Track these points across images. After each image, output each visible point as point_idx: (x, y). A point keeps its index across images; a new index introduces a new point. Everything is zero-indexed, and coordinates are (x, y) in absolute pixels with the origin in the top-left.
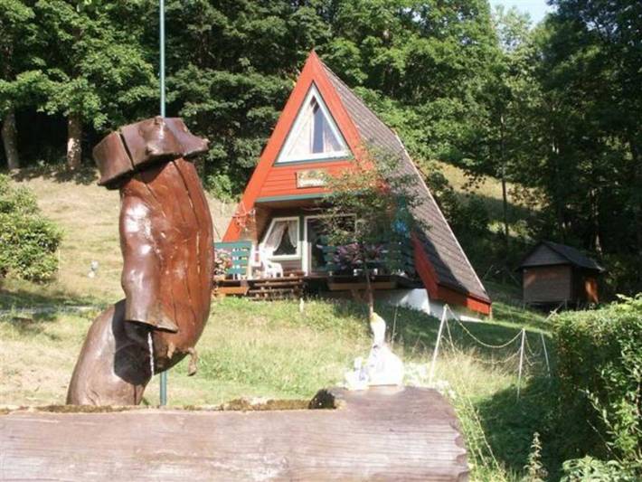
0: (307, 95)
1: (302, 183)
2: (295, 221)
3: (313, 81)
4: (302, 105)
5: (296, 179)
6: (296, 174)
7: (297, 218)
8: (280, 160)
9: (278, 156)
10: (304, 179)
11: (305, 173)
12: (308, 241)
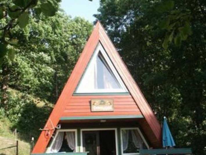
0: (95, 49)
1: (95, 108)
2: (74, 132)
3: (100, 41)
4: (92, 56)
5: (91, 105)
6: (90, 102)
7: (75, 130)
8: (78, 91)
9: (76, 89)
10: (97, 106)
11: (98, 102)
12: (83, 146)
